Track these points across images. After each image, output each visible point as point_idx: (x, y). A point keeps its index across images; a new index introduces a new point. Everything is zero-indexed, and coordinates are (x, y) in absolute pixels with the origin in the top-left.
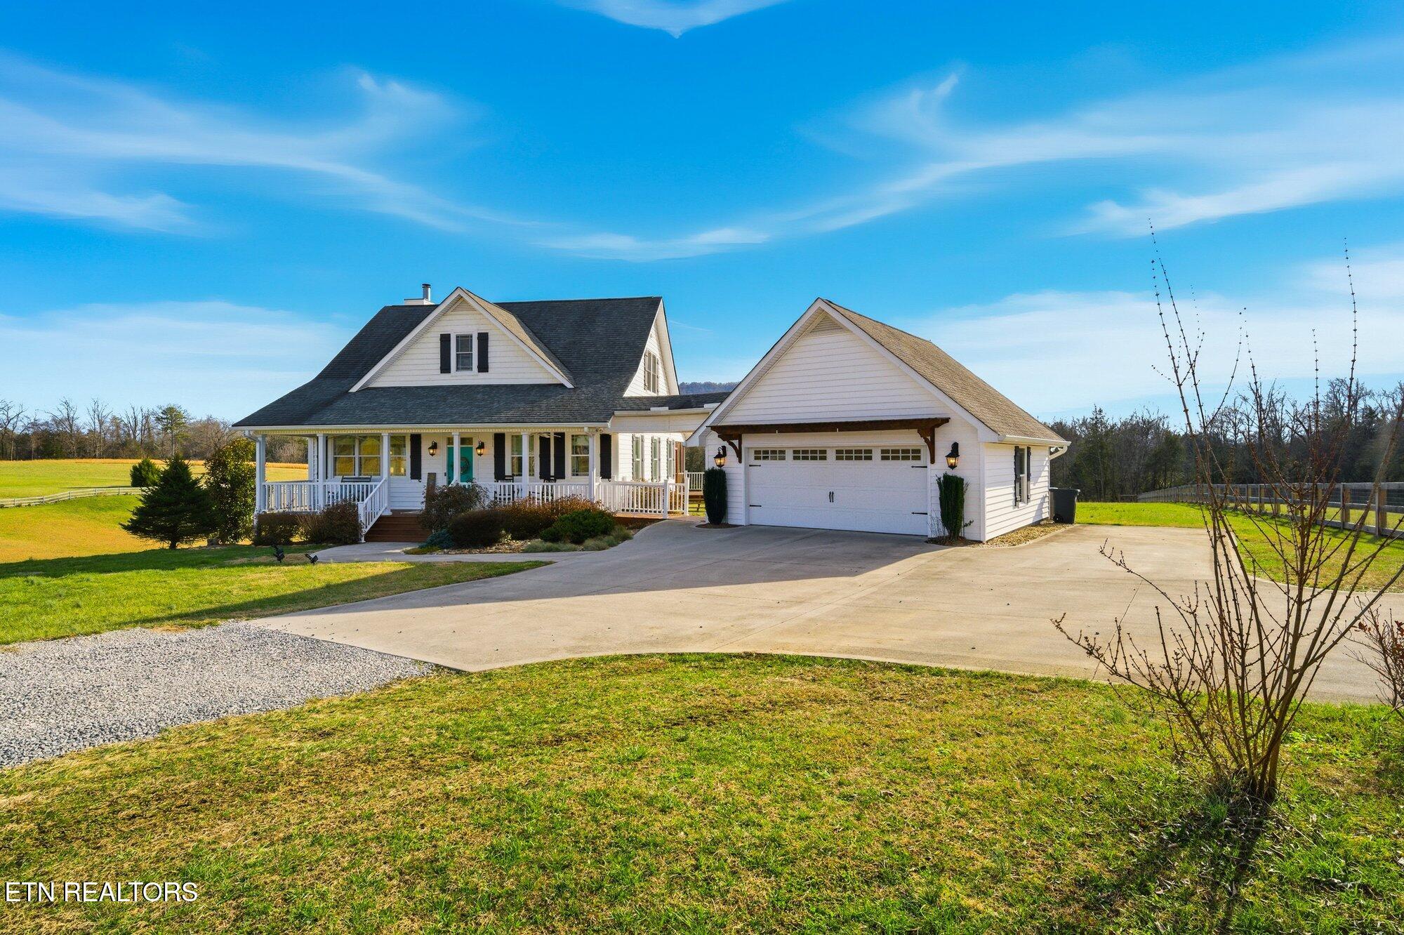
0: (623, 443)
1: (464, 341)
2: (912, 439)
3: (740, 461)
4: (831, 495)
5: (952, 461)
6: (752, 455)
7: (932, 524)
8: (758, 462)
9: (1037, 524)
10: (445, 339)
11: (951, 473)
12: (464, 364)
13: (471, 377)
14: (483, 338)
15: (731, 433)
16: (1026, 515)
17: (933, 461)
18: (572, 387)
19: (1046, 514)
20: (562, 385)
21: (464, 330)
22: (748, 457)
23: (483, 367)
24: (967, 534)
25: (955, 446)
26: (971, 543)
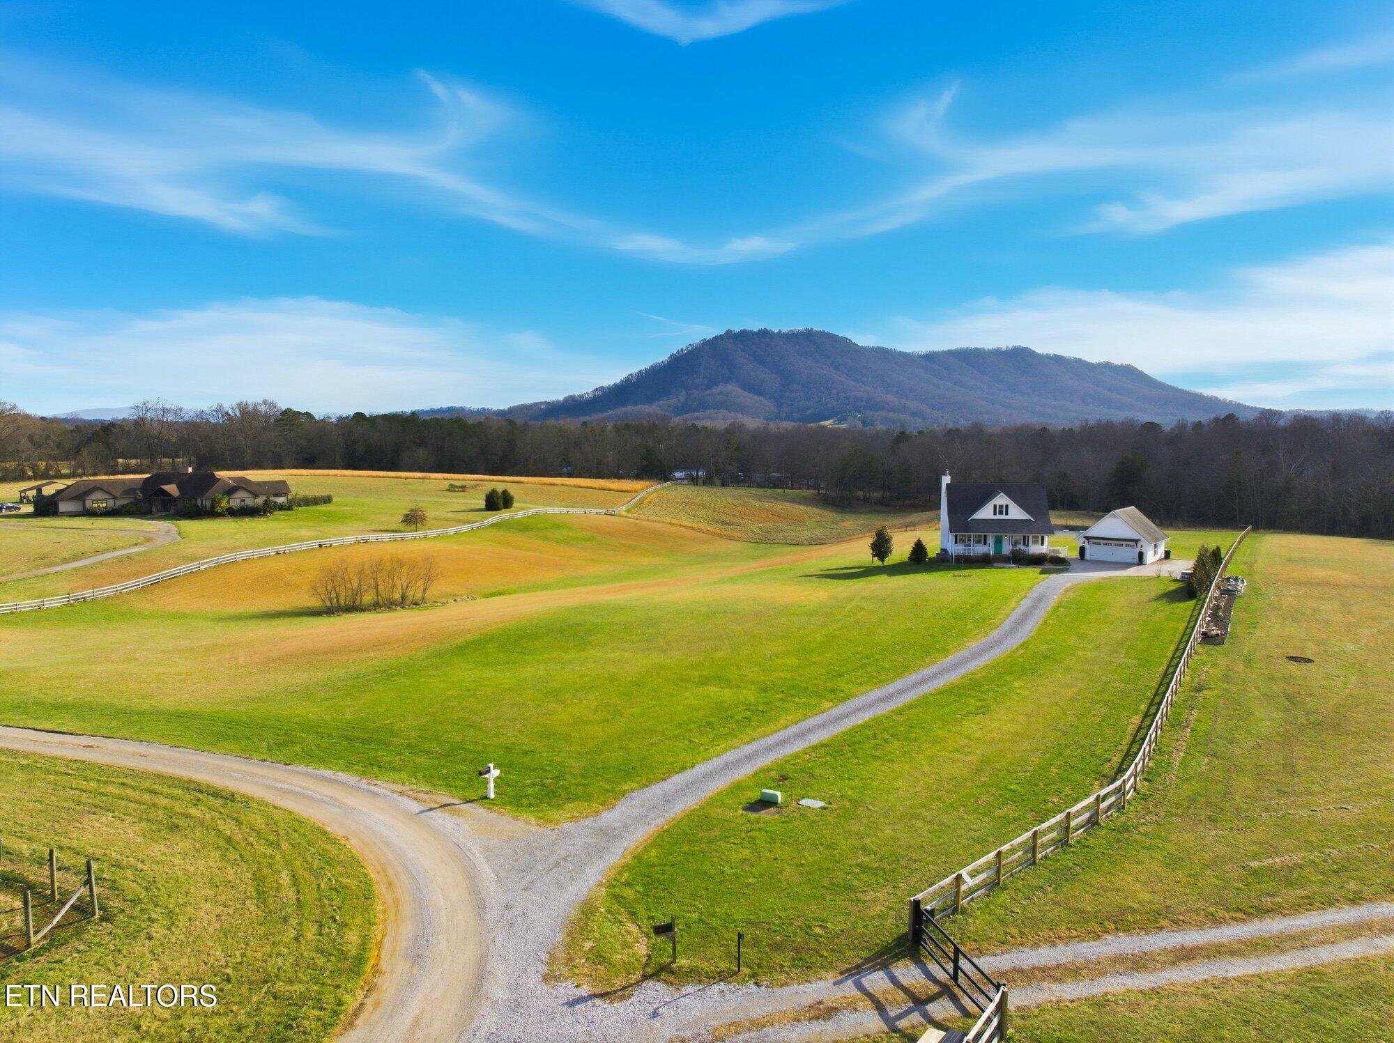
0: (1046, 538)
1: (1001, 507)
2: (1133, 543)
3: (1091, 544)
4: (1113, 553)
5: (1141, 548)
7: (1135, 561)
9: (1160, 560)
10: (995, 506)
12: (1001, 513)
13: (1003, 517)
14: (1007, 506)
15: (1088, 538)
16: (1157, 557)
17: (1137, 548)
19: (1163, 556)
20: (1030, 519)
21: (1000, 503)
23: (1007, 514)
24: (1144, 563)
25: (1141, 545)
26: (1144, 565)
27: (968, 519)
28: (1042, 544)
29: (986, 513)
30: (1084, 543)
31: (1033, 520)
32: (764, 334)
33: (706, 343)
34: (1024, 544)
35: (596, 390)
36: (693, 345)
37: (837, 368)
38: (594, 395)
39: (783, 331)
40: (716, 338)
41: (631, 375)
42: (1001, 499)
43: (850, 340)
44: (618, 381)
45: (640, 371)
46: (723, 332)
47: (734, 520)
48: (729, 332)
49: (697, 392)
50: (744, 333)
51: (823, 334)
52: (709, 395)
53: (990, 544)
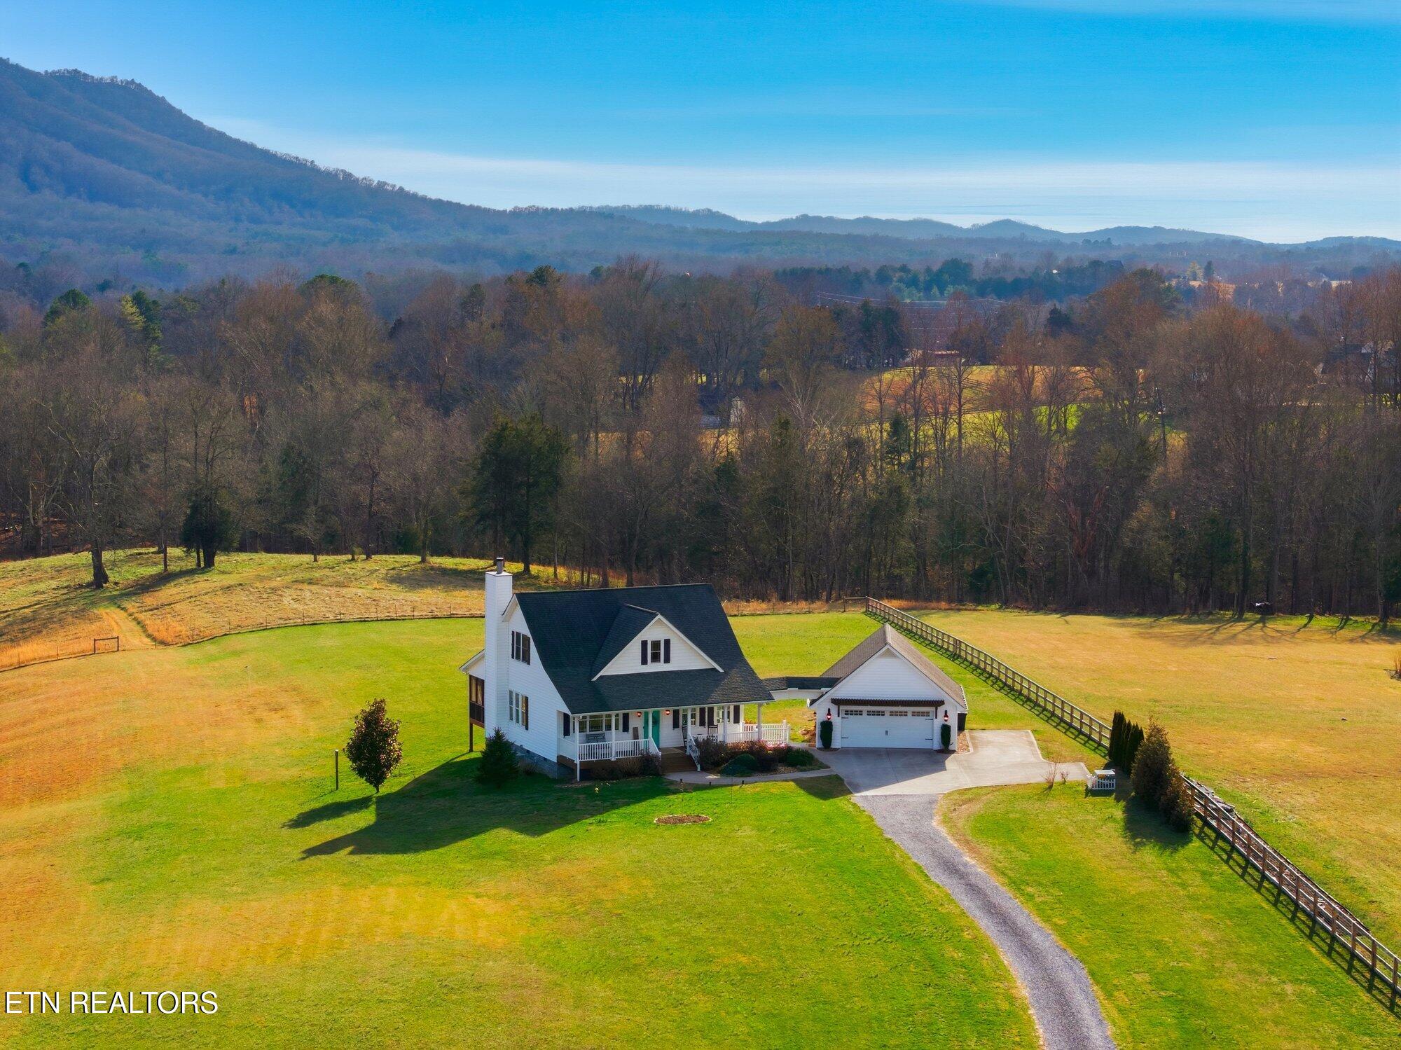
1: (656, 645)
3: (839, 716)
4: (887, 732)
5: (946, 718)
6: (844, 713)
8: (847, 717)
10: (644, 644)
11: (946, 723)
12: (656, 658)
13: (660, 667)
14: (667, 642)
15: (837, 702)
18: (725, 671)
20: (714, 670)
21: (655, 638)
22: (842, 714)
23: (667, 660)
24: (951, 748)
25: (946, 711)
26: (954, 752)
27: (595, 679)
28: (737, 720)
29: (627, 662)
30: (829, 714)
31: (721, 671)
42: (658, 629)
53: (636, 730)
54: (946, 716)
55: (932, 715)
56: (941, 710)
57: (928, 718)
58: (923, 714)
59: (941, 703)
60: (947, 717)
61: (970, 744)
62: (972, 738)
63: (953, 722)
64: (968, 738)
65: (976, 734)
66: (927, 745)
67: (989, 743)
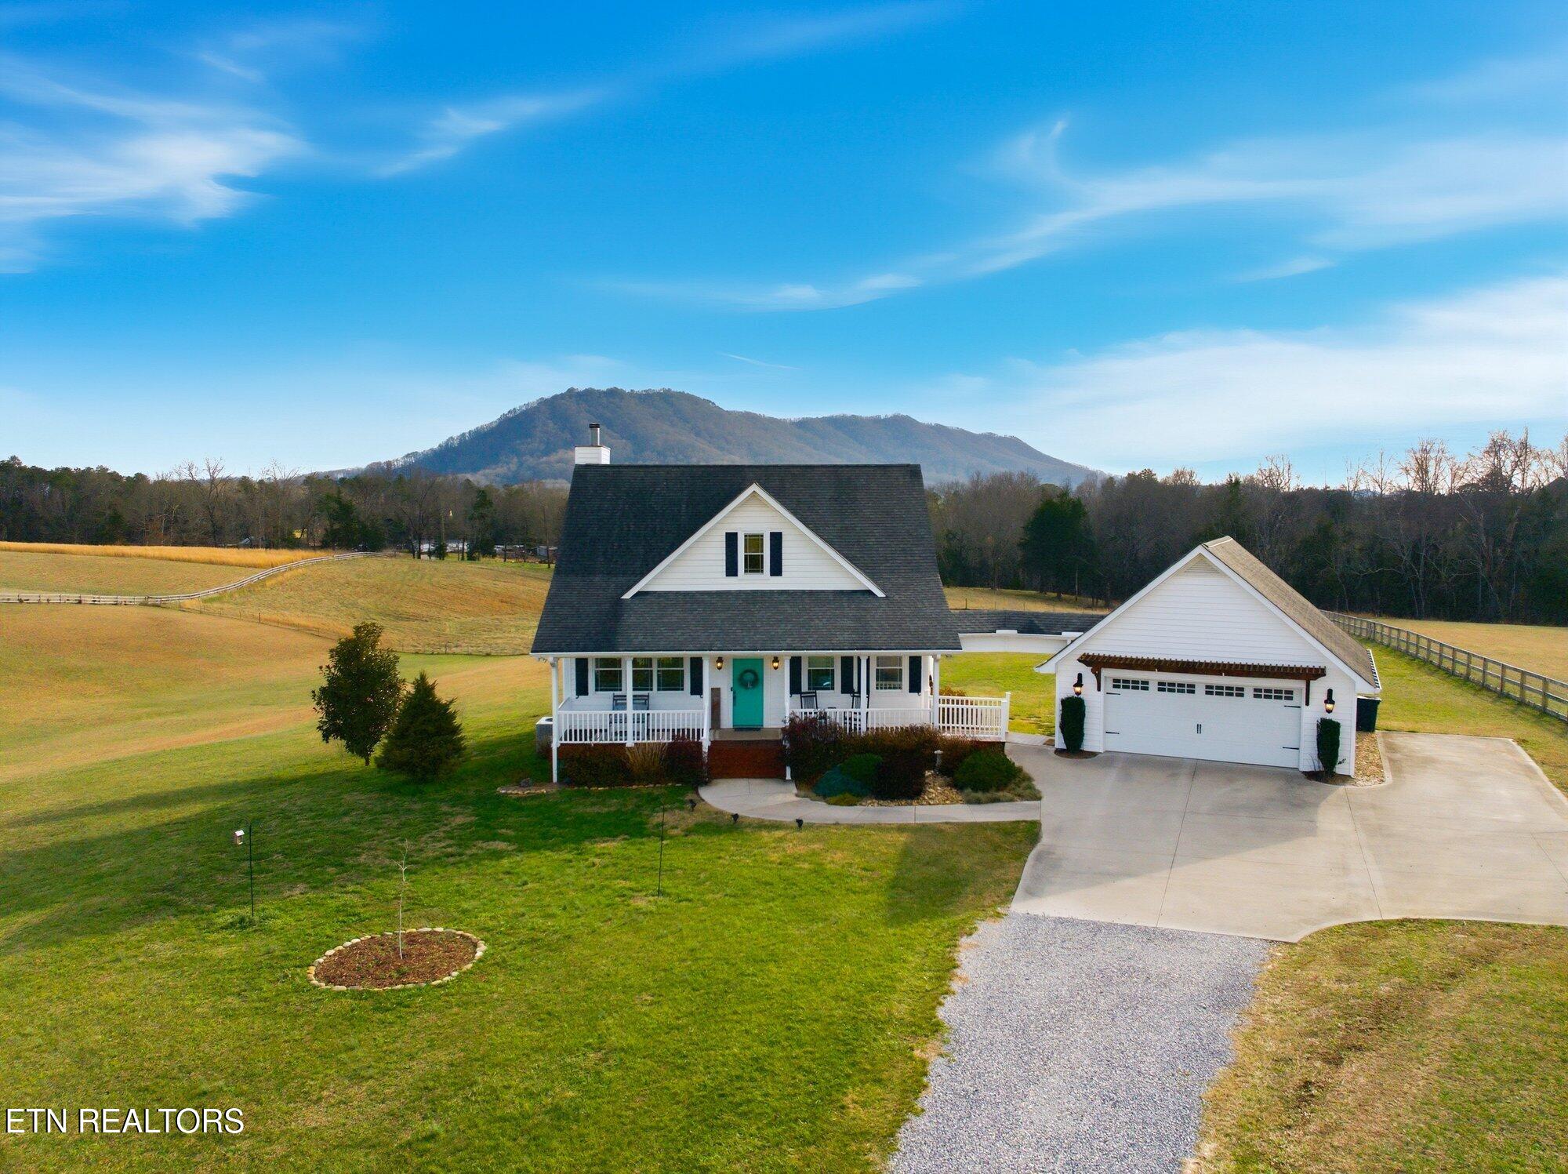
0: (929, 667)
1: (754, 541)
2: (1290, 683)
3: (1099, 689)
4: (1199, 727)
5: (1329, 706)
6: (1111, 684)
7: (1308, 759)
8: (1116, 690)
10: (731, 538)
11: (1329, 716)
12: (754, 565)
13: (763, 582)
14: (776, 538)
15: (1096, 663)
17: (1307, 704)
18: (883, 596)
20: (869, 592)
21: (751, 529)
22: (1107, 685)
23: (776, 570)
24: (1339, 769)
25: (1330, 692)
26: (1345, 779)
27: (628, 596)
28: (915, 687)
29: (694, 569)
30: (1079, 684)
31: (880, 594)
32: (613, 393)
33: (543, 402)
34: (847, 688)
35: (408, 456)
36: (528, 404)
37: (698, 434)
38: (405, 462)
39: (636, 390)
40: (555, 397)
41: (452, 438)
42: (755, 513)
43: (713, 403)
44: (436, 446)
45: (463, 435)
46: (564, 391)
47: (422, 611)
48: (571, 390)
49: (531, 460)
50: (589, 393)
51: (682, 395)
52: (547, 463)
53: (716, 693)
54: (1329, 700)
55: (1299, 698)
56: (1319, 688)
57: (1289, 703)
58: (1278, 694)
59: (1318, 673)
60: (1332, 702)
61: (1386, 764)
62: (1391, 748)
63: (1346, 715)
64: (1381, 748)
65: (1399, 740)
66: (1287, 760)
67: (1428, 762)
